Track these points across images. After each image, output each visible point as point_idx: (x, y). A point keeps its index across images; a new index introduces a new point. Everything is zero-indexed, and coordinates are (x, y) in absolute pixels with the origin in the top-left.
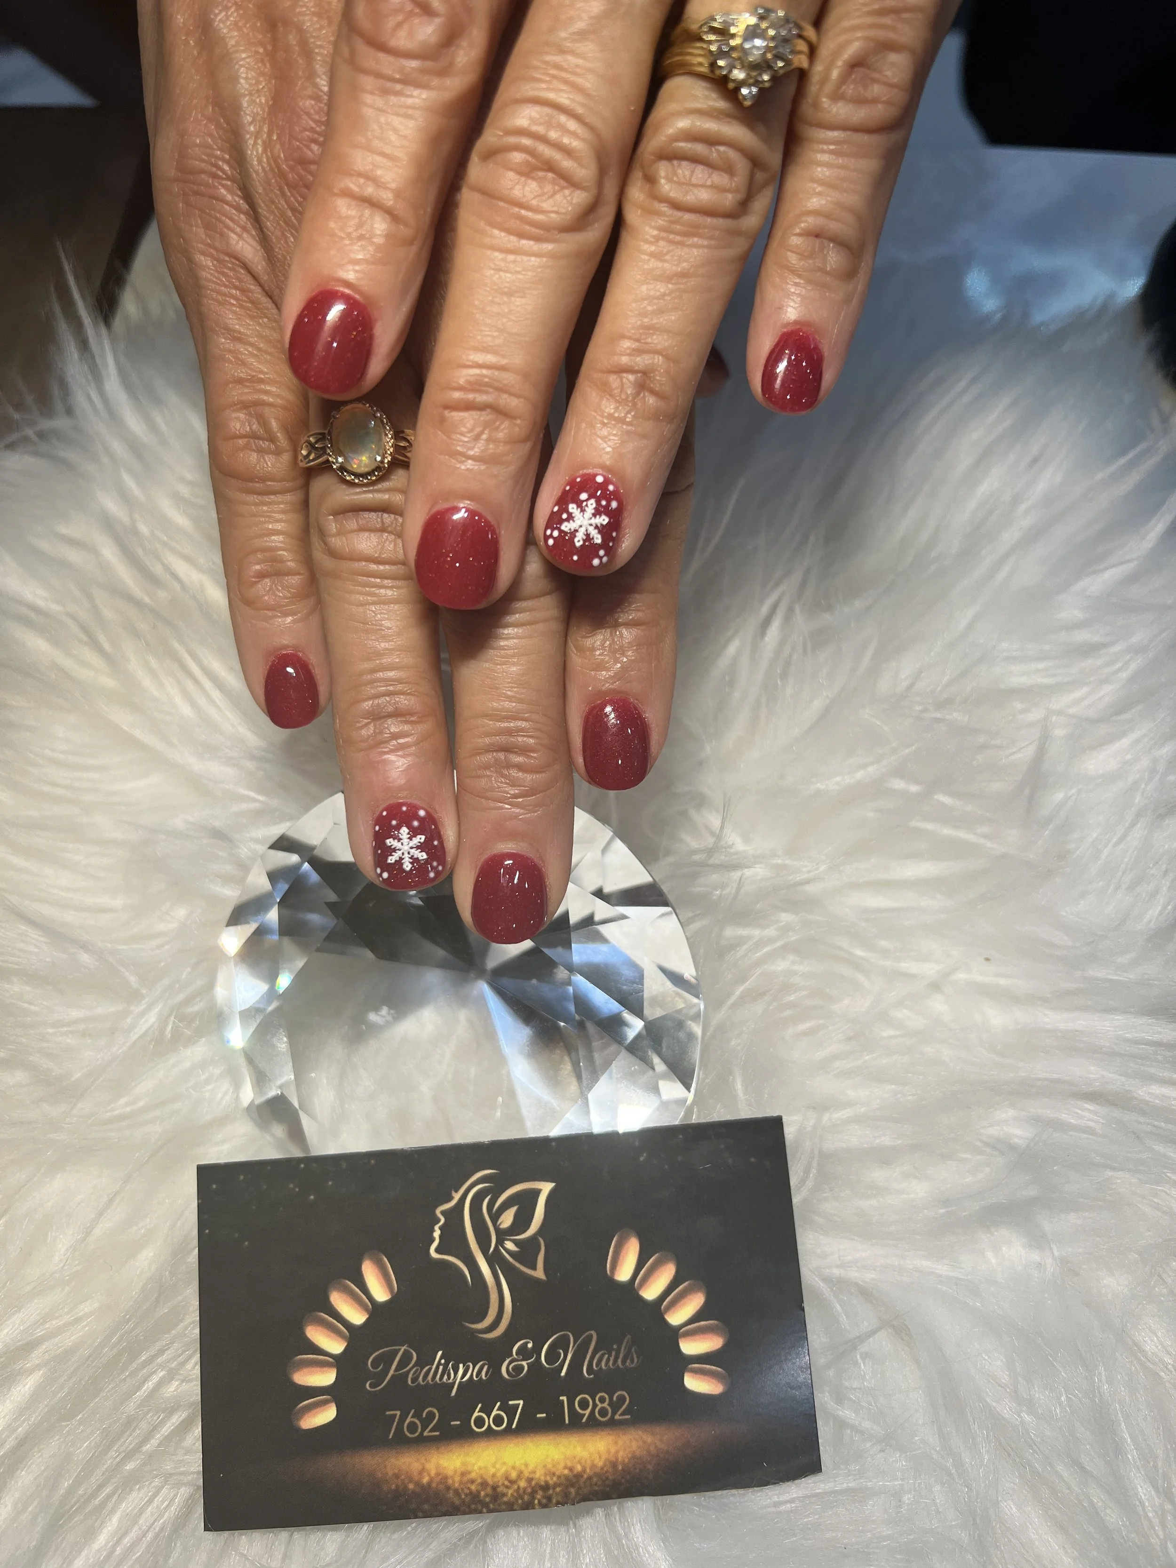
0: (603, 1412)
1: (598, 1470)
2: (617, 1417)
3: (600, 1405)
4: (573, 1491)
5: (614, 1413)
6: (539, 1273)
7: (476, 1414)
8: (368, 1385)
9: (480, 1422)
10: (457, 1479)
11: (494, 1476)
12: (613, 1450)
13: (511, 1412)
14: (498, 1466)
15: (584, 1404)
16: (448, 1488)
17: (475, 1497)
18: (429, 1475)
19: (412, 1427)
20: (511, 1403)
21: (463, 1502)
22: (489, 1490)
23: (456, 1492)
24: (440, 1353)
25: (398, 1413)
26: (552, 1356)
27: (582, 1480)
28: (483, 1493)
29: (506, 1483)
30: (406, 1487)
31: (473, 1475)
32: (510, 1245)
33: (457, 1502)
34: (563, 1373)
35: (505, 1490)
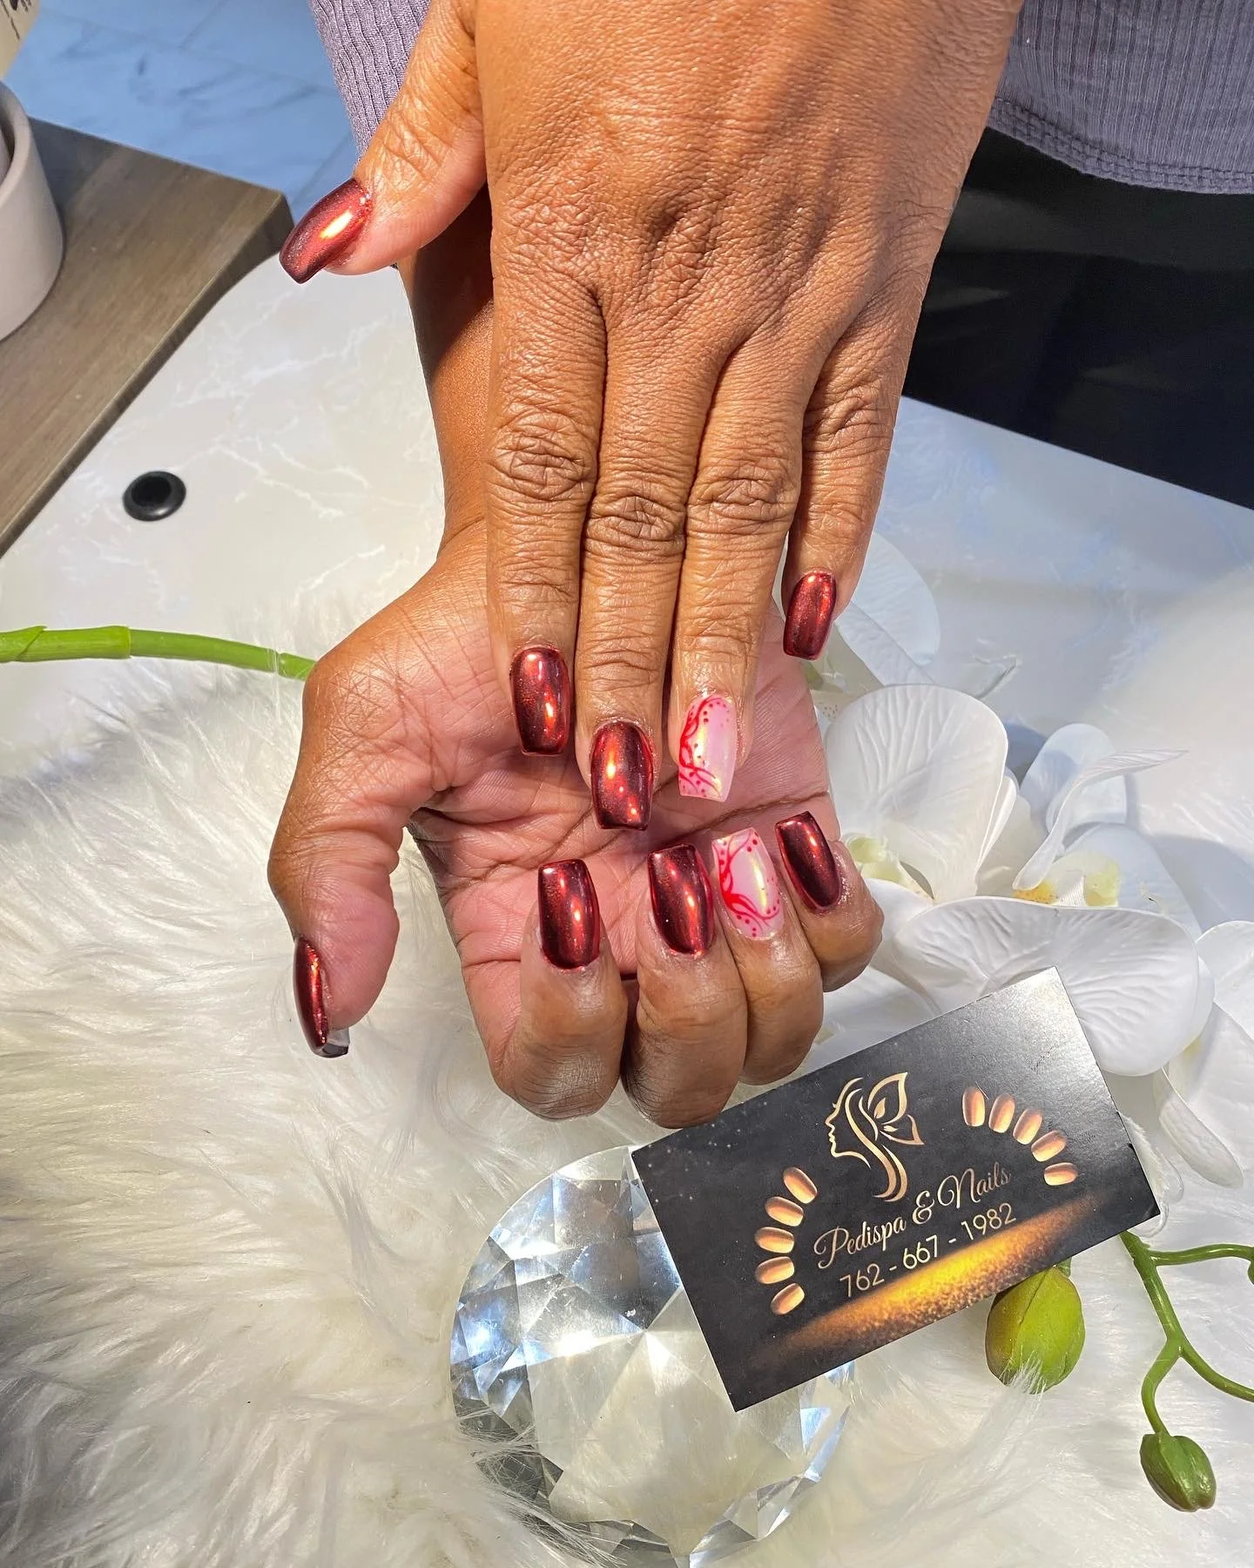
0: (996, 1223)
1: (1006, 1264)
2: (1006, 1222)
3: (992, 1219)
4: (992, 1284)
5: (1003, 1221)
6: (917, 1141)
7: (906, 1257)
8: (820, 1266)
9: (910, 1261)
10: (908, 1307)
11: (933, 1295)
12: (1011, 1246)
13: (930, 1246)
14: (934, 1286)
15: (980, 1222)
16: (904, 1316)
17: (925, 1314)
18: (886, 1309)
19: (863, 1283)
20: (928, 1240)
21: (918, 1321)
22: (934, 1306)
23: (910, 1315)
24: (864, 1224)
25: (849, 1276)
26: (946, 1197)
27: (996, 1275)
28: (930, 1310)
29: (945, 1296)
30: (873, 1326)
31: (919, 1300)
32: (889, 1129)
33: (913, 1322)
34: (958, 1206)
35: (945, 1302)
